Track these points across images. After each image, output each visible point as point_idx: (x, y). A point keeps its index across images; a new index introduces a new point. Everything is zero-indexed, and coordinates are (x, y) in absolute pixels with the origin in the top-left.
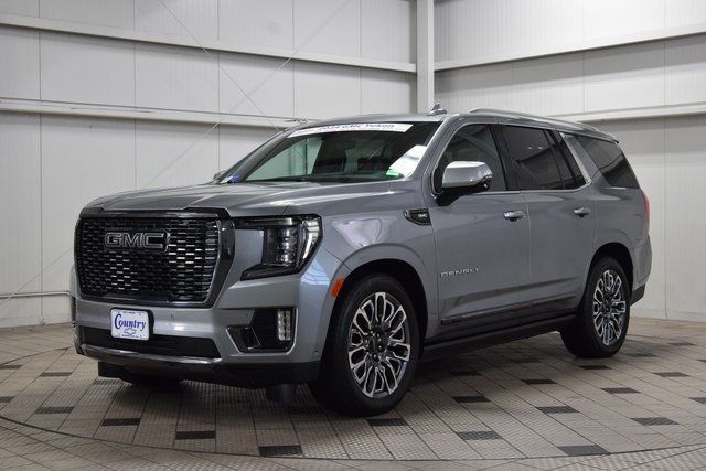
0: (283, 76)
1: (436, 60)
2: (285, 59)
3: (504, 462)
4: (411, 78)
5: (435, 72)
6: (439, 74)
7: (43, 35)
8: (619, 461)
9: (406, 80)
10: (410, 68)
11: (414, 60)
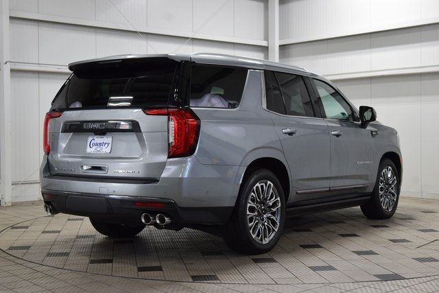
1: (280, 39)
2: (188, 38)
3: (322, 285)
4: (265, 49)
5: (280, 46)
6: (282, 47)
7: (40, 24)
8: (393, 285)
9: (262, 51)
10: (264, 43)
11: (266, 38)
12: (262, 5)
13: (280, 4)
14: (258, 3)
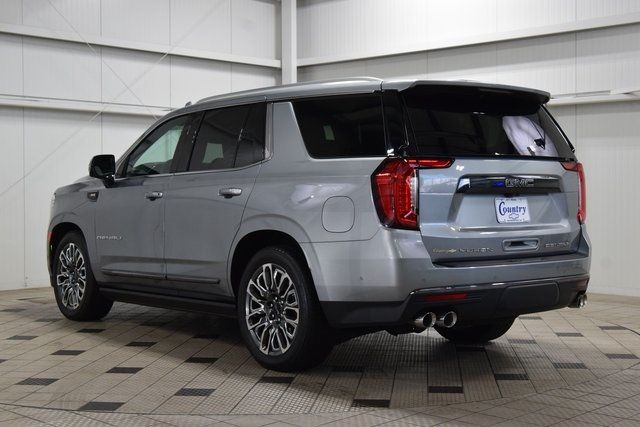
0: (160, 69)
1: (298, 57)
2: (163, 54)
4: (276, 72)
5: (298, 68)
6: (301, 69)
9: (272, 75)
10: (276, 64)
11: (279, 56)
12: (271, 7)
13: (298, 6)
14: (266, 4)
